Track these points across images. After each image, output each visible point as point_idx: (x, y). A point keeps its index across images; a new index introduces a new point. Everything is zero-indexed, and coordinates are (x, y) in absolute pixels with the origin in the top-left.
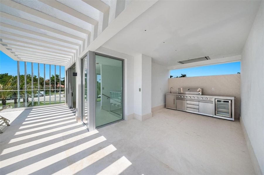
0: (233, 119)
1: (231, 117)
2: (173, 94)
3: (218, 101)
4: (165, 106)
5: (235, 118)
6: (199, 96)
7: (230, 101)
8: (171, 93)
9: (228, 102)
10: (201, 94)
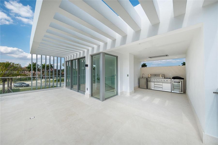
0: (182, 93)
1: (182, 92)
2: (144, 78)
3: (174, 82)
4: (139, 87)
5: (184, 92)
6: (162, 79)
7: (181, 82)
8: (143, 77)
9: (180, 82)
10: (163, 78)
